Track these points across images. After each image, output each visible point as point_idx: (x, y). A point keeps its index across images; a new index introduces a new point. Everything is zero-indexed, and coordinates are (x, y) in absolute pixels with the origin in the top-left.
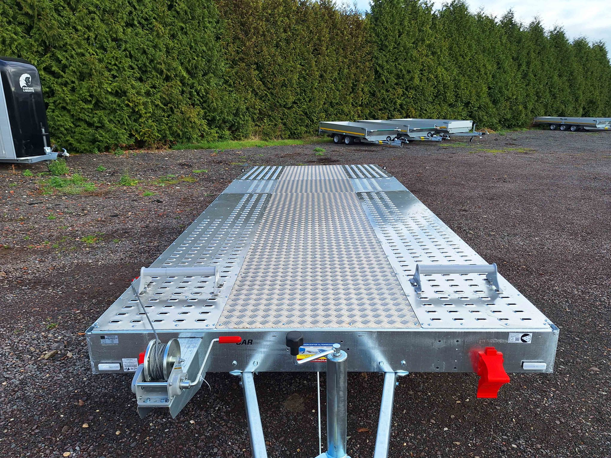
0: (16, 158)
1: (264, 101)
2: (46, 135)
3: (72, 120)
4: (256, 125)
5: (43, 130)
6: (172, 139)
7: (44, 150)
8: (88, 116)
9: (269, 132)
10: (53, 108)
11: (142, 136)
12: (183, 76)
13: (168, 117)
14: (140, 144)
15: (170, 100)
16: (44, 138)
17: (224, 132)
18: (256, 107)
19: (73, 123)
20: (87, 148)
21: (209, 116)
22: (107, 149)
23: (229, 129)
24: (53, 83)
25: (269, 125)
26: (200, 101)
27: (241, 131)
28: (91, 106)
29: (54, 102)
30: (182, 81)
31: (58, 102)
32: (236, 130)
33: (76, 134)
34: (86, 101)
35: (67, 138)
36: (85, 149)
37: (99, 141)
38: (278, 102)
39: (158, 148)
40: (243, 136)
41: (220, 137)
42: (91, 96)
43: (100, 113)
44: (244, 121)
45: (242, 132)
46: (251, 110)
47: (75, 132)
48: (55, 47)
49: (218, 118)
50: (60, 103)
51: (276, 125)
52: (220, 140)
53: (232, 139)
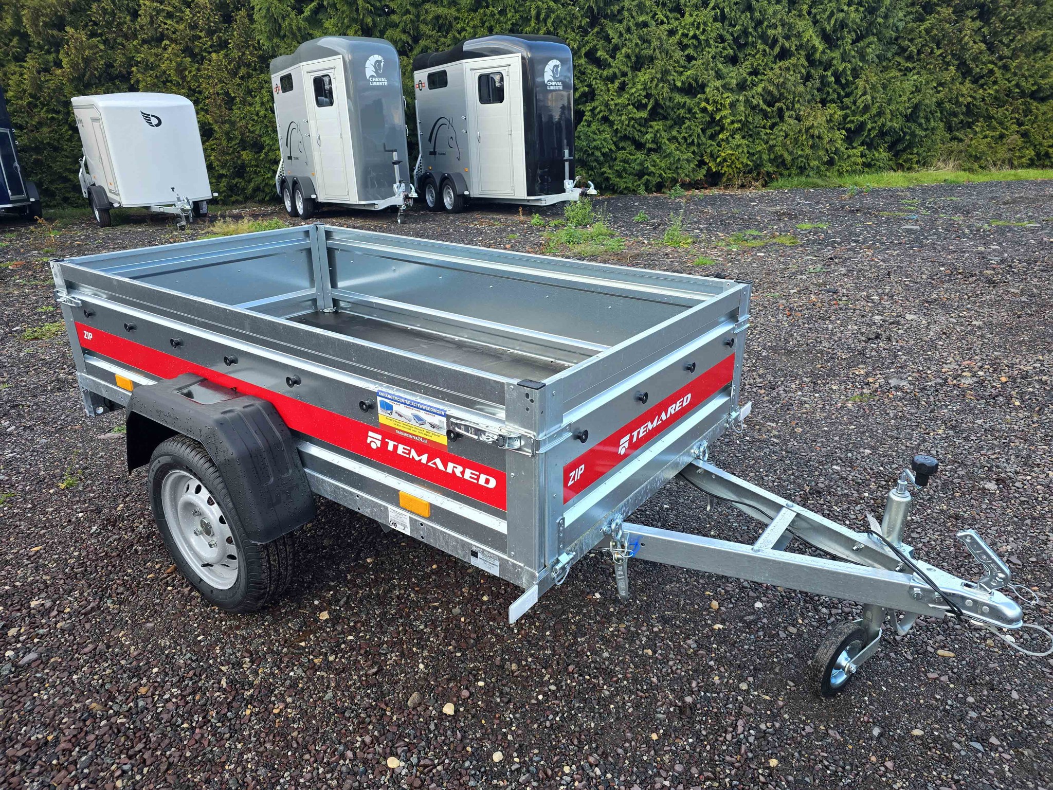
0: (526, 197)
1: (982, 86)
3: (615, 139)
4: (954, 138)
5: (567, 152)
6: (771, 170)
8: (639, 131)
9: (983, 153)
10: (590, 119)
11: (720, 164)
12: (813, 46)
13: (772, 128)
14: (714, 179)
15: (781, 94)
16: (567, 164)
17: (877, 155)
18: (961, 99)
19: (615, 143)
20: (630, 185)
21: (852, 122)
22: (659, 187)
23: (890, 149)
24: (595, 78)
25: (986, 137)
26: (839, 94)
27: (915, 151)
28: (644, 114)
29: (592, 110)
30: (809, 57)
31: (598, 109)
32: (904, 150)
33: (617, 162)
34: (640, 106)
35: (603, 170)
36: (626, 188)
37: (649, 175)
38: (1018, 85)
39: (742, 186)
40: (918, 162)
41: (868, 165)
42: (648, 96)
43: (657, 125)
44: (926, 130)
45: (917, 154)
46: (947, 105)
47: (615, 159)
48: (606, 17)
49: (869, 127)
50: (601, 111)
51: (1002, 136)
52: (866, 170)
53: (891, 169)
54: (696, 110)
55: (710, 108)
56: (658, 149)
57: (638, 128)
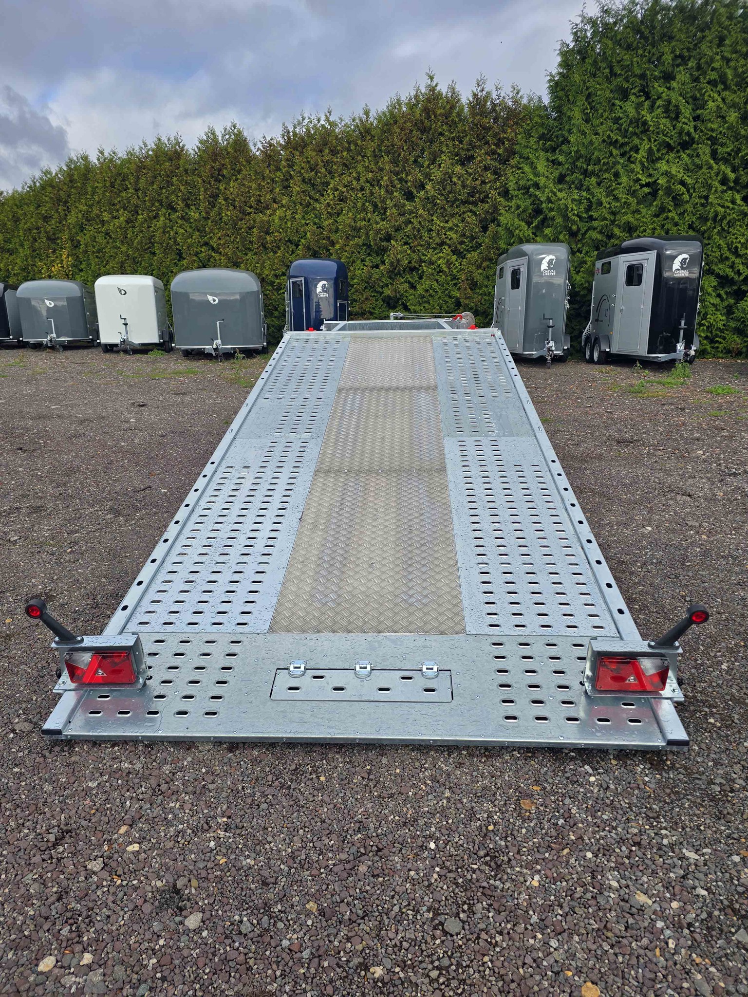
0: (646, 355)
2: (684, 329)
5: (683, 322)
7: (676, 346)
16: (682, 331)
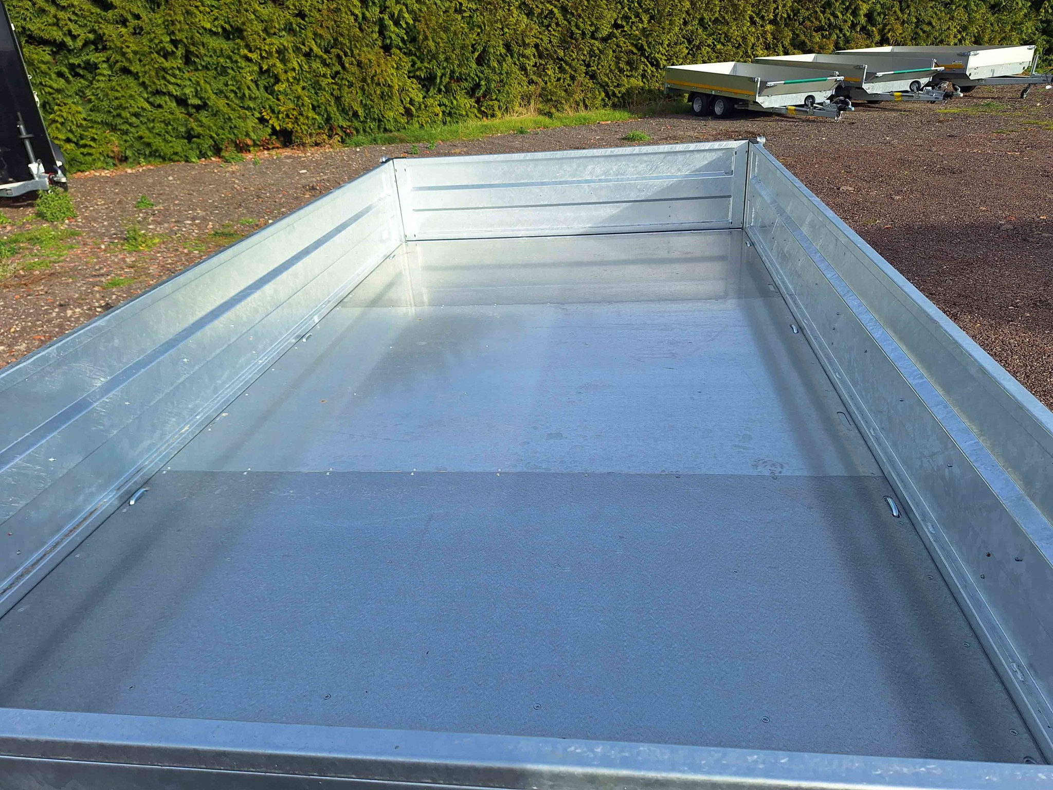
1: (546, 27)
2: (30, 139)
3: (145, 95)
4: (531, 82)
5: (22, 128)
6: (344, 124)
8: (174, 84)
9: (558, 96)
11: (283, 120)
13: (333, 76)
14: (285, 138)
15: (335, 39)
16: (27, 143)
18: (529, 41)
19: (146, 100)
21: (421, 69)
22: (216, 151)
25: (558, 79)
26: (401, 38)
28: (176, 64)
31: (114, 58)
32: (484, 97)
34: (165, 54)
36: (175, 154)
37: (198, 137)
39: (317, 145)
40: (500, 108)
41: (449, 114)
42: (173, 42)
43: (195, 77)
44: (500, 74)
49: (440, 73)
51: (573, 78)
52: (448, 119)
53: (475, 117)
54: (236, 57)
55: (254, 56)
56: (203, 106)
57: (173, 80)
